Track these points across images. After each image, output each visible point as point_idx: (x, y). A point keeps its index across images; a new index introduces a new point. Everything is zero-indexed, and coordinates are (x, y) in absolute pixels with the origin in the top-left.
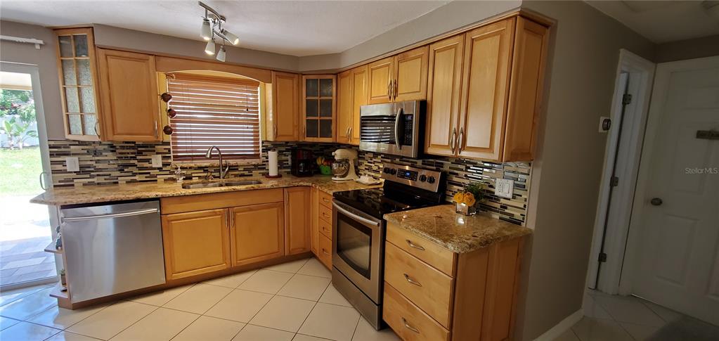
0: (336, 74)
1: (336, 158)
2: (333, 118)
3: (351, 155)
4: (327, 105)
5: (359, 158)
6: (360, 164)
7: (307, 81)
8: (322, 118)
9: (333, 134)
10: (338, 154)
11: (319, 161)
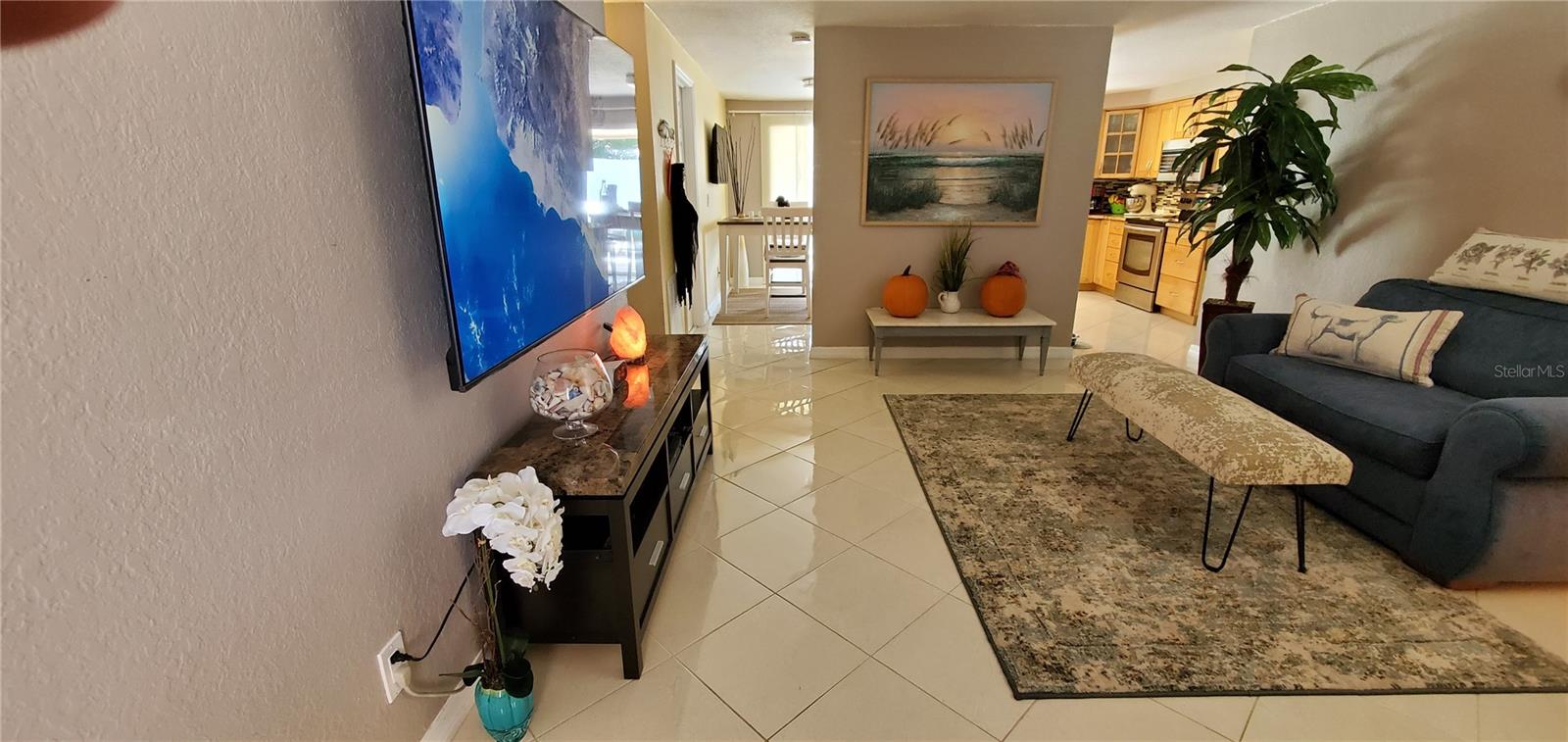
0: (1144, 109)
1: (1132, 194)
2: (1134, 153)
3: (1149, 191)
4: (1129, 140)
5: (1158, 194)
6: (1158, 200)
7: (1111, 116)
8: (1123, 154)
9: (1132, 170)
10: (1134, 190)
11: (1112, 200)
